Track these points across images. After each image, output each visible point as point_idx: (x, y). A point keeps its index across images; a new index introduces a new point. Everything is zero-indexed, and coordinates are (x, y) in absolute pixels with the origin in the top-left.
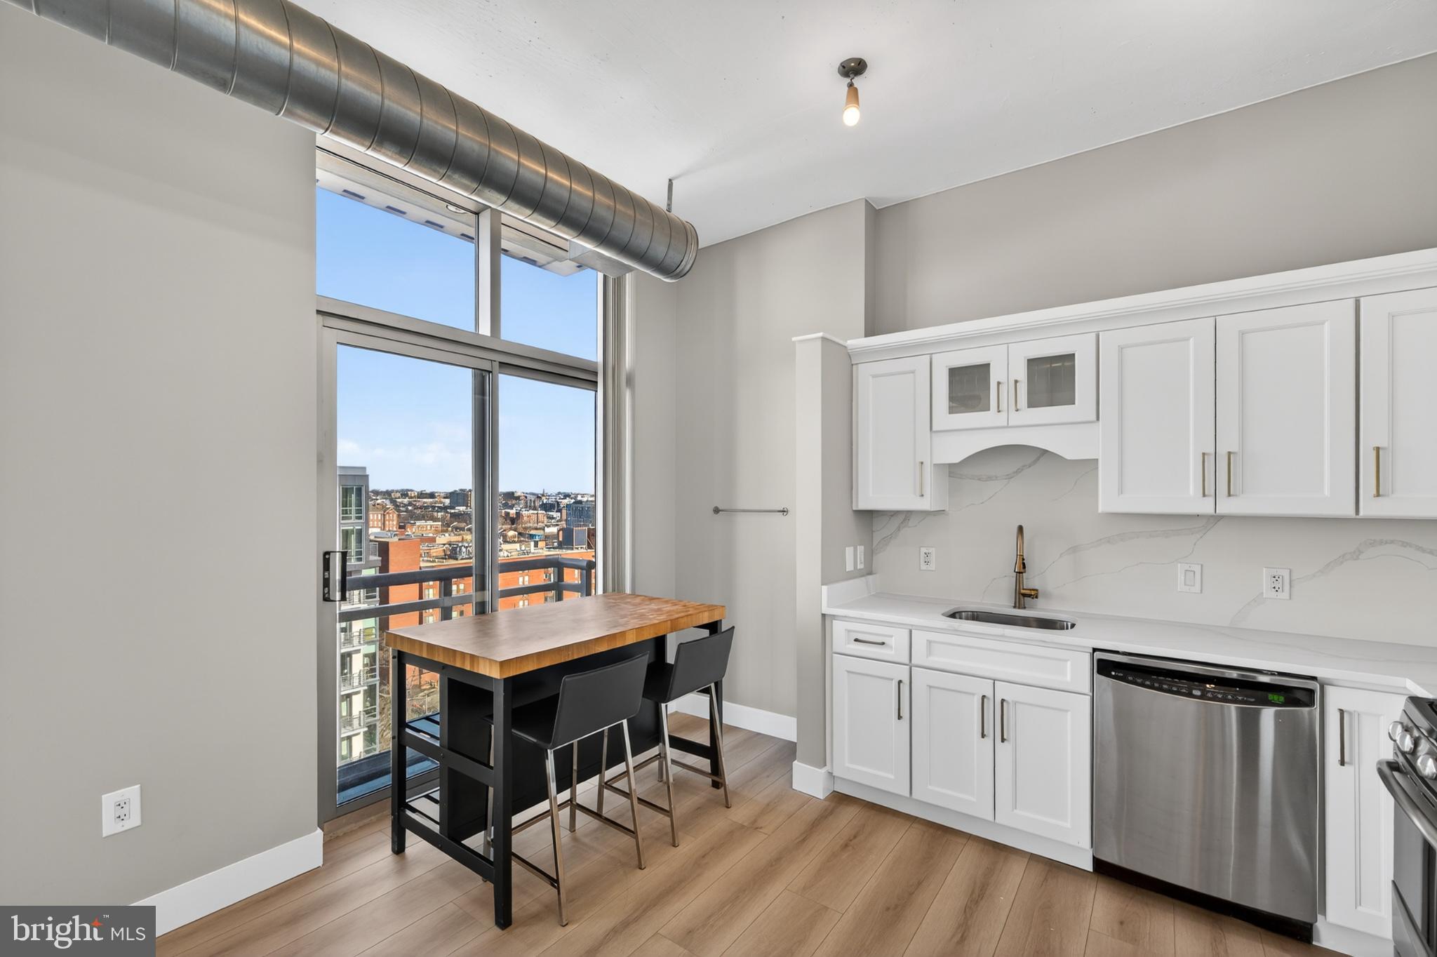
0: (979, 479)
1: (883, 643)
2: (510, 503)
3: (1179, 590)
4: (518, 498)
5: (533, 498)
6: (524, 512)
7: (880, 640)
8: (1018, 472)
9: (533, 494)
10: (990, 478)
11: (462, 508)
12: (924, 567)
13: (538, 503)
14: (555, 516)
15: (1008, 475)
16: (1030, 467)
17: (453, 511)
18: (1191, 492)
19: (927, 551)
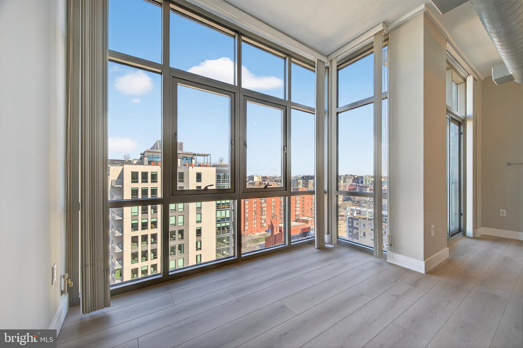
2: (265, 179)
4: (267, 178)
5: (272, 178)
6: (270, 183)
9: (271, 177)
11: (252, 181)
13: (274, 180)
14: (279, 184)
17: (249, 182)
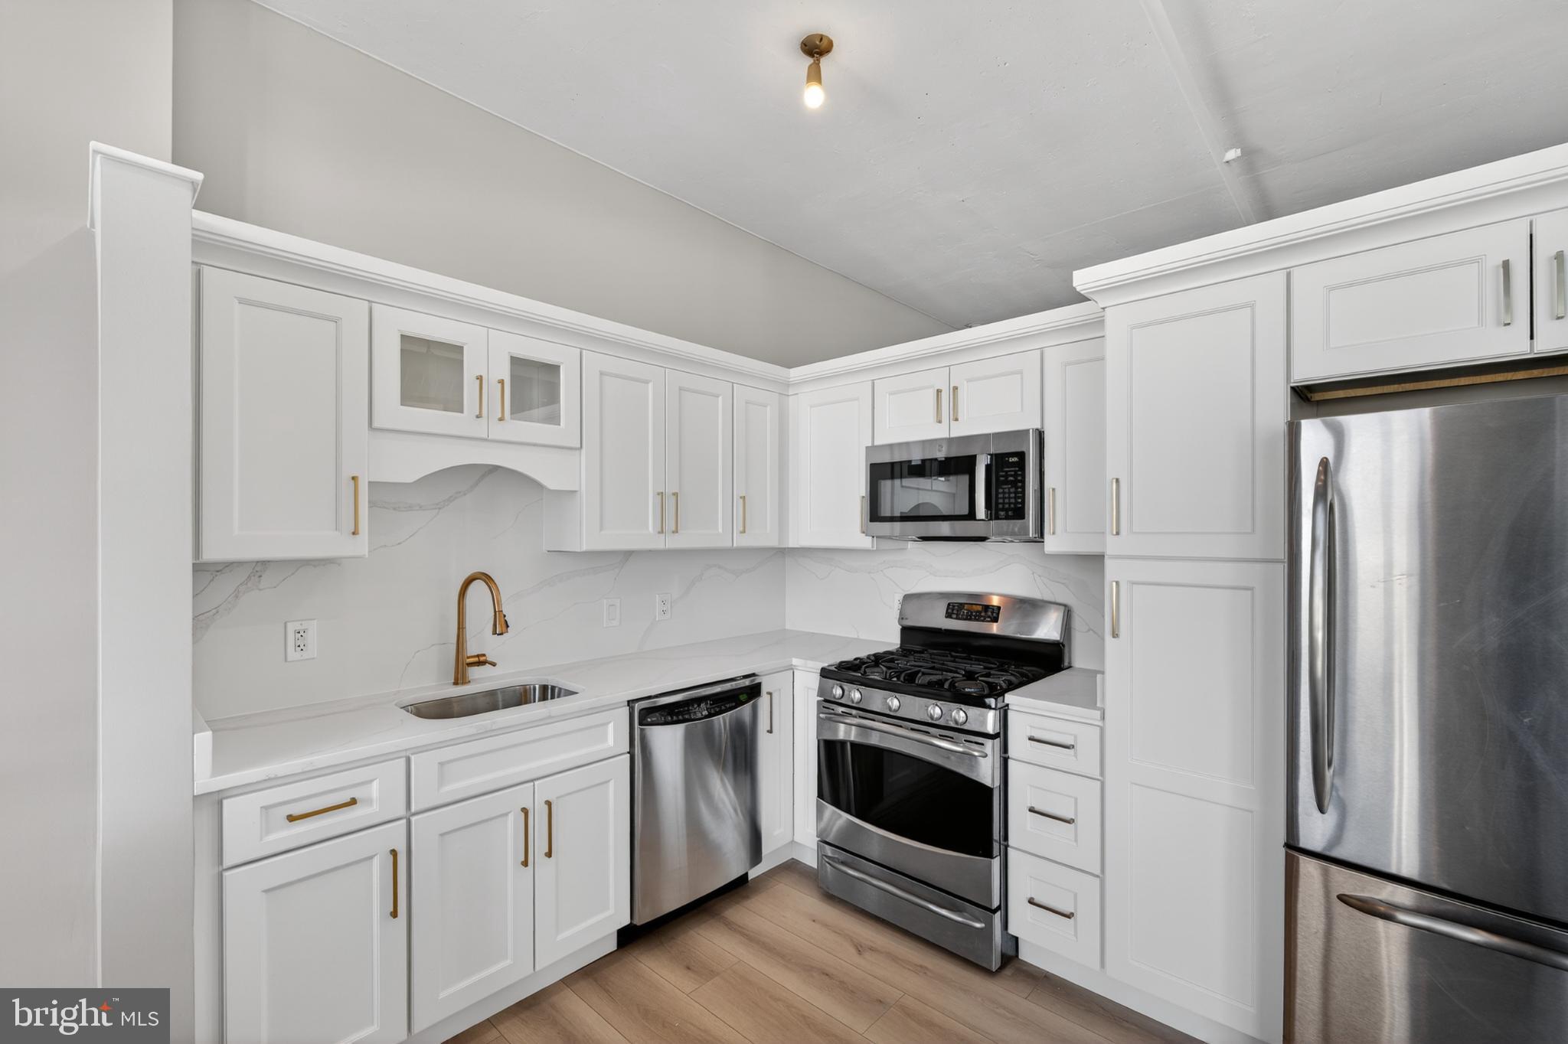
0: (394, 509)
1: (353, 802)
3: (605, 626)
7: (345, 797)
8: (451, 500)
10: (410, 508)
12: (293, 654)
15: (437, 504)
16: (465, 494)
18: (651, 529)
19: (299, 628)
